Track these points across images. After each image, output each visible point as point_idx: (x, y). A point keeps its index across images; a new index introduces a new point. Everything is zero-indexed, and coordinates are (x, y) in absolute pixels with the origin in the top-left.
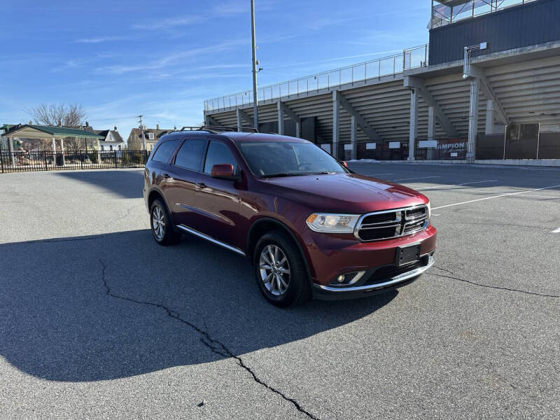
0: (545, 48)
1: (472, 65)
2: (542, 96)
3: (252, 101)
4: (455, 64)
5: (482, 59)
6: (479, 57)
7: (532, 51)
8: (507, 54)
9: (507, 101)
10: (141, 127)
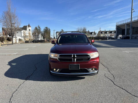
3: (130, 21)
10: (100, 31)
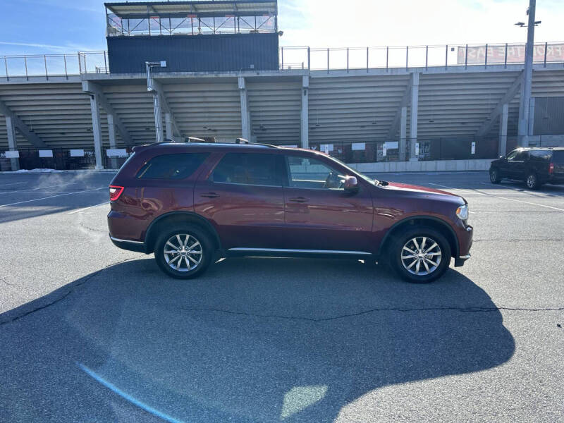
0: (214, 76)
1: (154, 79)
2: (207, 115)
4: (138, 76)
5: (163, 76)
6: (161, 74)
7: (204, 76)
8: (184, 75)
9: (180, 115)
